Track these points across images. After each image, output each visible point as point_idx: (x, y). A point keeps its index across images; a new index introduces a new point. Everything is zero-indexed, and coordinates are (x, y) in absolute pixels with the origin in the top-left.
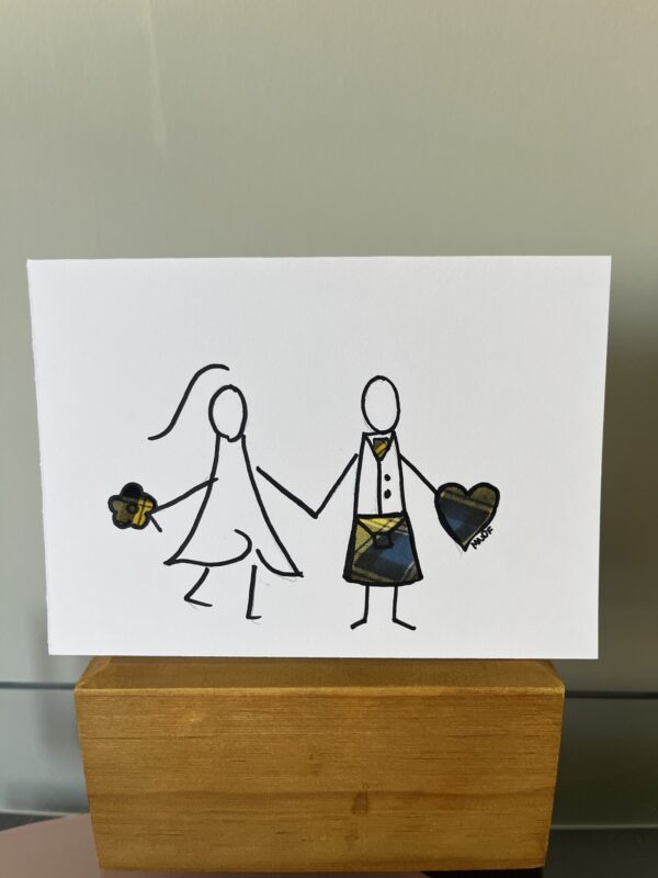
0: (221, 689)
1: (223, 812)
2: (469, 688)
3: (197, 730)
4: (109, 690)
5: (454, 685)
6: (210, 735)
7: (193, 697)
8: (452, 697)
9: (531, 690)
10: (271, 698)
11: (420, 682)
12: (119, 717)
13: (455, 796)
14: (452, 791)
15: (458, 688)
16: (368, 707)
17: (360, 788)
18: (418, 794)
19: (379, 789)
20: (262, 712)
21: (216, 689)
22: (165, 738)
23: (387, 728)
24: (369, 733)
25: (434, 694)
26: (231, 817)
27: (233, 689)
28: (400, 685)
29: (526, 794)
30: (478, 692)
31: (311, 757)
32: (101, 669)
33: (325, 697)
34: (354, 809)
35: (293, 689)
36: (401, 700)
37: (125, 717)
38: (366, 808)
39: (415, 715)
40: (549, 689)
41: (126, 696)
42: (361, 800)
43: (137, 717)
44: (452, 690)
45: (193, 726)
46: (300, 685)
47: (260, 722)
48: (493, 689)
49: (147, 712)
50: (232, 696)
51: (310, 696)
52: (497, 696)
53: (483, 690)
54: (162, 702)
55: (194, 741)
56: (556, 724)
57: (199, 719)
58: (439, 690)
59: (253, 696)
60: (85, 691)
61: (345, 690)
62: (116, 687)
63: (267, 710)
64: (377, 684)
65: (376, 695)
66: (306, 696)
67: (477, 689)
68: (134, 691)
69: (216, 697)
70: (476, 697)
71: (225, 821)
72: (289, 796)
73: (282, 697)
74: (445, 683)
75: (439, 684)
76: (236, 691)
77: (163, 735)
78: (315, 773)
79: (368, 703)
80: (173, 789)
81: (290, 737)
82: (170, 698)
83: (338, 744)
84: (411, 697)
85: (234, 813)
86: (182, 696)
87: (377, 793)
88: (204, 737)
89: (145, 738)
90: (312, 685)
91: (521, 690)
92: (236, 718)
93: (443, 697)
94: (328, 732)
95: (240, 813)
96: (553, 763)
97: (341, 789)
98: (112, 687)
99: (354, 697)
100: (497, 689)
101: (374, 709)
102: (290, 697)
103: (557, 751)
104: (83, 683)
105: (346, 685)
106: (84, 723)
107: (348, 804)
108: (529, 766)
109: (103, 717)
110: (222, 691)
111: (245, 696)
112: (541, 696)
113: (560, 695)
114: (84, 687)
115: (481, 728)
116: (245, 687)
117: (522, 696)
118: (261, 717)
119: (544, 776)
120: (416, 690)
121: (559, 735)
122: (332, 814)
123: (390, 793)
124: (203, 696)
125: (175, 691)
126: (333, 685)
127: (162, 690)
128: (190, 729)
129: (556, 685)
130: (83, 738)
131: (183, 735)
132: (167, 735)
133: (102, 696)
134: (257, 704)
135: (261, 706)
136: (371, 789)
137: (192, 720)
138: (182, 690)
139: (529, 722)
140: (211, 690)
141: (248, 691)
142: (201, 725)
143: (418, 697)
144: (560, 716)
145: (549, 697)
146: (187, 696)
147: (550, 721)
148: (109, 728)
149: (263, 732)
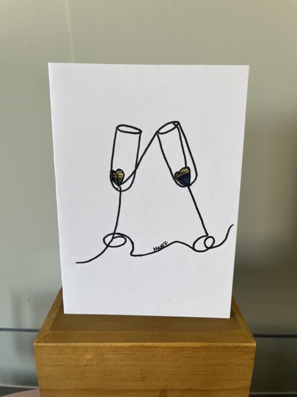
2: (213, 344)
3: (89, 362)
5: (206, 342)
6: (96, 364)
7: (88, 347)
8: (205, 347)
9: (241, 344)
10: (123, 347)
11: (191, 341)
12: (54, 356)
13: (206, 391)
14: (204, 388)
15: (208, 344)
16: (167, 352)
17: (163, 387)
18: (189, 390)
19: (172, 388)
20: (119, 354)
21: (99, 344)
23: (175, 361)
24: (167, 363)
25: (197, 346)
27: (106, 344)
28: (182, 342)
29: (238, 389)
31: (141, 374)
32: (46, 334)
33: (148, 347)
35: (133, 344)
36: (182, 349)
37: (57, 356)
38: (166, 396)
39: (190, 355)
40: (249, 344)
41: (57, 347)
42: (163, 392)
43: (62, 356)
44: (205, 344)
45: (88, 360)
46: (137, 342)
47: (118, 358)
48: (224, 344)
49: (66, 354)
50: (106, 347)
51: (141, 347)
52: (226, 347)
53: (219, 344)
54: (74, 349)
55: (88, 367)
56: (252, 359)
57: (90, 357)
58: (199, 344)
59: (115, 347)
60: (38, 344)
61: (157, 344)
62: (53, 343)
63: (121, 353)
64: (171, 342)
65: (171, 346)
66: (139, 347)
67: (217, 344)
68: (61, 344)
69: (98, 347)
70: (217, 348)
72: (131, 391)
73: (128, 347)
74: (202, 341)
75: (200, 342)
76: (108, 345)
77: (74, 364)
78: (143, 381)
79: (167, 350)
80: (78, 388)
81: (132, 365)
82: (77, 348)
83: (153, 368)
84: (187, 347)
86: (83, 347)
87: (170, 390)
88: (92, 365)
89: (66, 365)
91: (237, 344)
92: (107, 356)
93: (201, 347)
94: (149, 363)
96: (250, 376)
97: (154, 388)
98: (50, 343)
100: (225, 344)
101: (170, 352)
102: (132, 347)
103: (252, 370)
104: (37, 341)
105: (157, 342)
106: (38, 358)
107: (158, 394)
108: (239, 377)
109: (47, 356)
110: (101, 344)
111: (111, 347)
112: (245, 347)
113: (254, 347)
114: (38, 342)
115: (219, 361)
116: (112, 342)
117: (237, 347)
118: (119, 356)
119: (246, 381)
120: (189, 344)
121: (253, 364)
123: (176, 389)
124: (92, 346)
125: (79, 344)
126: (152, 342)
127: (74, 344)
128: (86, 361)
129: (252, 342)
130: (37, 365)
131: (83, 364)
132: (76, 364)
133: (46, 346)
134: (117, 350)
135: (119, 352)
136: (168, 388)
137: (87, 358)
138: (83, 344)
139: (240, 358)
140: (96, 344)
141: (114, 344)
142: (91, 360)
143: (190, 348)
144: (254, 356)
145: (249, 347)
146: (85, 347)
147: (249, 358)
148: (49, 361)
149: (120, 363)
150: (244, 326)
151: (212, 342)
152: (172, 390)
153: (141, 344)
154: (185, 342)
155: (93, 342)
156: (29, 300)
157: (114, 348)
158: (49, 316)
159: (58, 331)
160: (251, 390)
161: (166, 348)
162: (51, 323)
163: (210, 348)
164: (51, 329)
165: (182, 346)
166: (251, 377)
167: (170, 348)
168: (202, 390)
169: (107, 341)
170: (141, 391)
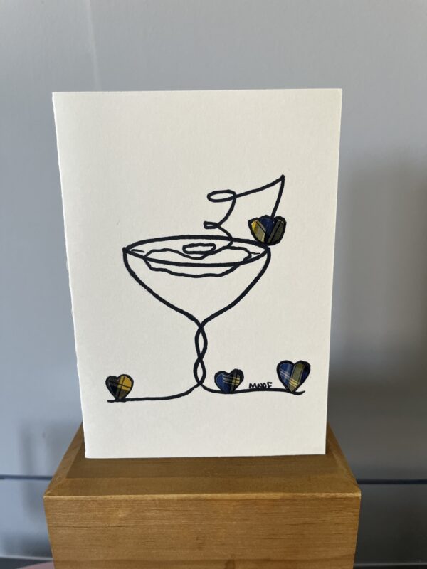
0: (139, 496)
2: (298, 494)
3: (123, 522)
4: (65, 497)
5: (290, 491)
6: (132, 525)
7: (120, 501)
8: (287, 499)
9: (339, 495)
10: (171, 501)
11: (268, 490)
12: (72, 514)
13: (291, 561)
14: (289, 558)
15: (292, 494)
16: (234, 506)
17: (229, 557)
18: (267, 560)
19: (242, 558)
20: (165, 510)
21: (136, 496)
22: (102, 527)
23: (246, 520)
24: (234, 523)
25: (276, 498)
27: (146, 495)
28: (255, 492)
29: (336, 559)
30: (305, 496)
31: (197, 539)
32: (61, 482)
33: (206, 500)
35: (185, 495)
36: (255, 502)
37: (77, 514)
39: (265, 511)
40: (351, 494)
41: (77, 501)
42: (230, 565)
43: (84, 514)
44: (288, 495)
45: (121, 519)
46: (190, 492)
47: (164, 516)
48: (315, 494)
49: (91, 511)
50: (146, 500)
51: (196, 499)
52: (317, 499)
53: (308, 495)
54: (99, 504)
55: (121, 528)
56: (355, 516)
57: (123, 515)
58: (279, 495)
59: (159, 500)
60: (50, 497)
61: (219, 496)
62: (70, 495)
63: (168, 508)
64: (239, 492)
65: (239, 498)
66: (193, 499)
67: (304, 494)
68: (82, 497)
69: (135, 501)
70: (304, 499)
72: (184, 562)
73: (178, 500)
74: (284, 490)
76: (149, 497)
77: (101, 525)
78: (200, 548)
79: (234, 504)
80: (108, 559)
81: (184, 526)
82: (105, 502)
83: (215, 530)
86: (113, 500)
87: (240, 560)
88: (127, 527)
89: (90, 527)
91: (333, 494)
92: (148, 514)
93: (282, 500)
94: (208, 523)
96: (353, 539)
97: (217, 558)
98: (67, 495)
100: (317, 494)
101: (239, 507)
102: (182, 500)
103: (356, 532)
104: (49, 492)
105: (219, 492)
106: (50, 517)
107: (222, 567)
108: (338, 542)
109: (62, 514)
110: (139, 497)
111: (154, 500)
112: (346, 499)
113: (358, 498)
114: (49, 495)
115: (308, 519)
116: (154, 494)
117: (333, 499)
118: (164, 514)
119: (348, 548)
120: (265, 495)
121: (357, 522)
123: (249, 560)
124: (126, 500)
125: (108, 497)
126: (212, 492)
127: (100, 497)
128: (118, 521)
129: (356, 492)
130: (49, 527)
131: (114, 525)
132: (104, 525)
133: (61, 500)
134: (162, 505)
135: (165, 507)
136: (236, 558)
137: (120, 516)
138: (113, 496)
139: (338, 515)
140: (132, 497)
141: (157, 496)
142: (125, 519)
143: (266, 500)
144: (358, 511)
145: (351, 499)
146: (117, 501)
147: (352, 514)
148: (66, 521)
149: (167, 523)
150: (344, 468)
151: (298, 492)
152: (243, 561)
153: (195, 496)
154: (259, 492)
155: (127, 494)
156: (44, 435)
157: (157, 503)
158: (66, 457)
159: (78, 479)
160: (356, 560)
161: (232, 500)
162: (69, 467)
163: (295, 500)
164: (69, 476)
165: (254, 498)
166: (355, 541)
167: (238, 501)
168: (285, 561)
169: (148, 492)
170: (198, 562)
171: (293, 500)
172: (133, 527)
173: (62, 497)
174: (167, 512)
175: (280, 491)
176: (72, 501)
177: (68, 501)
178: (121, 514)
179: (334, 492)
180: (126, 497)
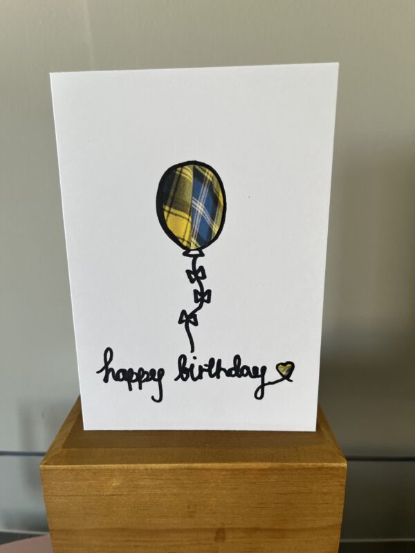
0: (132, 465)
1: (134, 541)
2: (287, 464)
3: (117, 490)
4: (61, 466)
5: (277, 461)
6: (125, 493)
7: (114, 470)
8: (276, 469)
9: (326, 464)
10: (163, 470)
11: (256, 460)
12: (68, 483)
13: (279, 530)
14: (277, 527)
15: (280, 464)
16: (223, 475)
17: (219, 526)
18: (256, 529)
19: (232, 526)
20: (157, 479)
21: (129, 465)
22: (97, 495)
23: (235, 489)
24: (224, 492)
25: (264, 467)
26: (139, 544)
27: (139, 465)
28: (244, 462)
29: (323, 528)
30: (293, 466)
31: (188, 507)
32: (57, 452)
33: (197, 469)
34: (216, 539)
35: (176, 465)
36: (244, 471)
37: (72, 483)
38: (224, 538)
39: (254, 481)
40: (337, 464)
41: (73, 470)
42: (220, 533)
43: (79, 483)
44: (276, 465)
45: (115, 488)
46: (181, 462)
47: (156, 485)
48: (302, 464)
49: (86, 480)
50: (139, 469)
51: (188, 469)
52: (304, 468)
53: (296, 465)
54: (95, 473)
55: (115, 497)
56: (342, 486)
58: (268, 465)
59: (151, 469)
60: (46, 466)
61: (210, 465)
62: (66, 464)
63: (160, 477)
64: (229, 461)
65: (229, 468)
66: (185, 469)
67: (292, 464)
68: (77, 467)
69: (128, 470)
70: (291, 469)
71: (136, 546)
72: (175, 531)
73: (170, 470)
74: (272, 460)
76: (141, 466)
77: (96, 493)
78: (191, 517)
79: (224, 473)
80: (102, 527)
81: (175, 495)
82: (101, 471)
83: (205, 499)
84: (250, 469)
85: (140, 541)
86: (107, 469)
87: (230, 529)
88: (120, 495)
89: (85, 496)
90: (189, 462)
91: (319, 464)
92: (141, 483)
93: (271, 469)
94: (199, 491)
95: (145, 541)
96: (340, 509)
97: (208, 527)
98: (63, 465)
99: (215, 470)
100: (304, 464)
101: (228, 476)
102: (174, 469)
103: (343, 502)
104: (45, 461)
105: (210, 462)
106: (46, 486)
107: (212, 535)
108: (325, 512)
109: (58, 483)
111: (146, 469)
112: (333, 468)
113: (343, 468)
114: (46, 464)
115: (295, 489)
116: (147, 463)
117: (320, 469)
118: (157, 482)
119: (335, 517)
120: (254, 465)
121: (343, 492)
122: (203, 542)
123: (239, 529)
124: (120, 469)
125: (102, 466)
126: (202, 462)
127: (95, 466)
128: (112, 490)
129: (340, 461)
130: (45, 495)
131: (108, 494)
132: (98, 493)
133: (57, 470)
134: (154, 474)
135: (157, 475)
136: (226, 526)
137: (114, 484)
138: (107, 466)
139: (324, 485)
140: (125, 466)
141: (149, 466)
142: (118, 488)
143: (255, 469)
144: (344, 481)
145: (338, 469)
146: (111, 470)
147: (338, 484)
148: (61, 490)
149: (158, 492)
150: (330, 440)
151: (286, 462)
152: (233, 529)
153: (186, 465)
154: (247, 461)
155: (121, 463)
157: (150, 472)
158: (62, 430)
159: (74, 449)
160: (343, 536)
161: (222, 470)
162: (65, 439)
163: (284, 470)
164: (64, 446)
166: (342, 511)
167: (227, 470)
168: (273, 530)
169: (140, 462)
170: (189, 531)
171: (282, 469)
172: (127, 495)
173: (58, 466)
174: (158, 481)
175: (268, 461)
176: (68, 470)
177: (64, 470)
178: (115, 483)
179: (321, 462)
180: (120, 466)
